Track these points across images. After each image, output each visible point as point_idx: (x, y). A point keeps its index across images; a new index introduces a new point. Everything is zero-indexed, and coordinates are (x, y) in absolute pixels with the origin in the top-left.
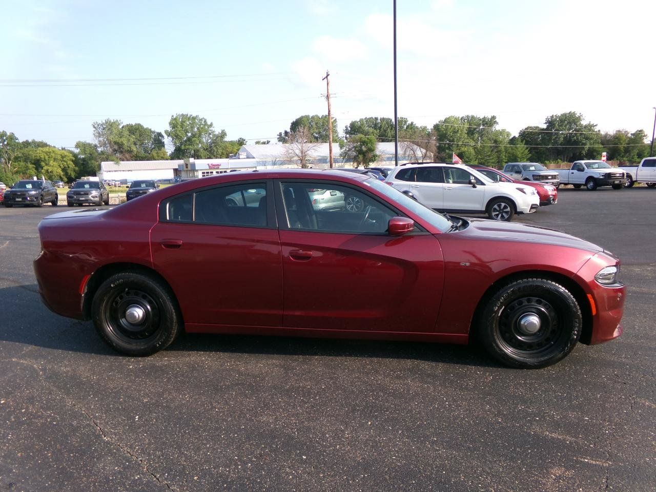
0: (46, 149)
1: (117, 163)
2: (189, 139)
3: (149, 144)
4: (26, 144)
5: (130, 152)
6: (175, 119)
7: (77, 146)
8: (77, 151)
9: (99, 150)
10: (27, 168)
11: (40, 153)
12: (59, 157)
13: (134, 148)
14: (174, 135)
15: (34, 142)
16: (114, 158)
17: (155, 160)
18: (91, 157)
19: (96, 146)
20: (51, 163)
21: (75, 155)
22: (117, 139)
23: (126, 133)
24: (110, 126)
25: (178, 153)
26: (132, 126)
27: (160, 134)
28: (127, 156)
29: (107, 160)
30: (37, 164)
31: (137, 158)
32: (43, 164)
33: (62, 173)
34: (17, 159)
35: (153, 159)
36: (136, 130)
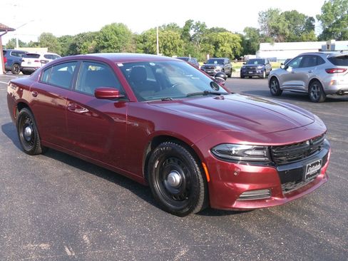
0: (223, 34)
1: (272, 44)
2: (338, 22)
3: (301, 27)
4: (213, 30)
5: (284, 34)
6: (327, 4)
7: (245, 31)
8: (244, 34)
9: (260, 33)
10: (210, 48)
11: (219, 37)
12: (231, 40)
13: (288, 32)
14: (324, 19)
15: (217, 29)
16: (270, 40)
17: (304, 41)
18: (254, 39)
19: (258, 30)
20: (226, 44)
21: (243, 38)
22: (275, 24)
23: (283, 19)
24: (271, 13)
25: (326, 35)
26: (289, 13)
27: (311, 19)
28: (281, 38)
29: (265, 41)
30: (216, 45)
31: (290, 40)
32: (220, 45)
33: (232, 52)
34: (204, 41)
35: (302, 40)
36: (292, 17)
